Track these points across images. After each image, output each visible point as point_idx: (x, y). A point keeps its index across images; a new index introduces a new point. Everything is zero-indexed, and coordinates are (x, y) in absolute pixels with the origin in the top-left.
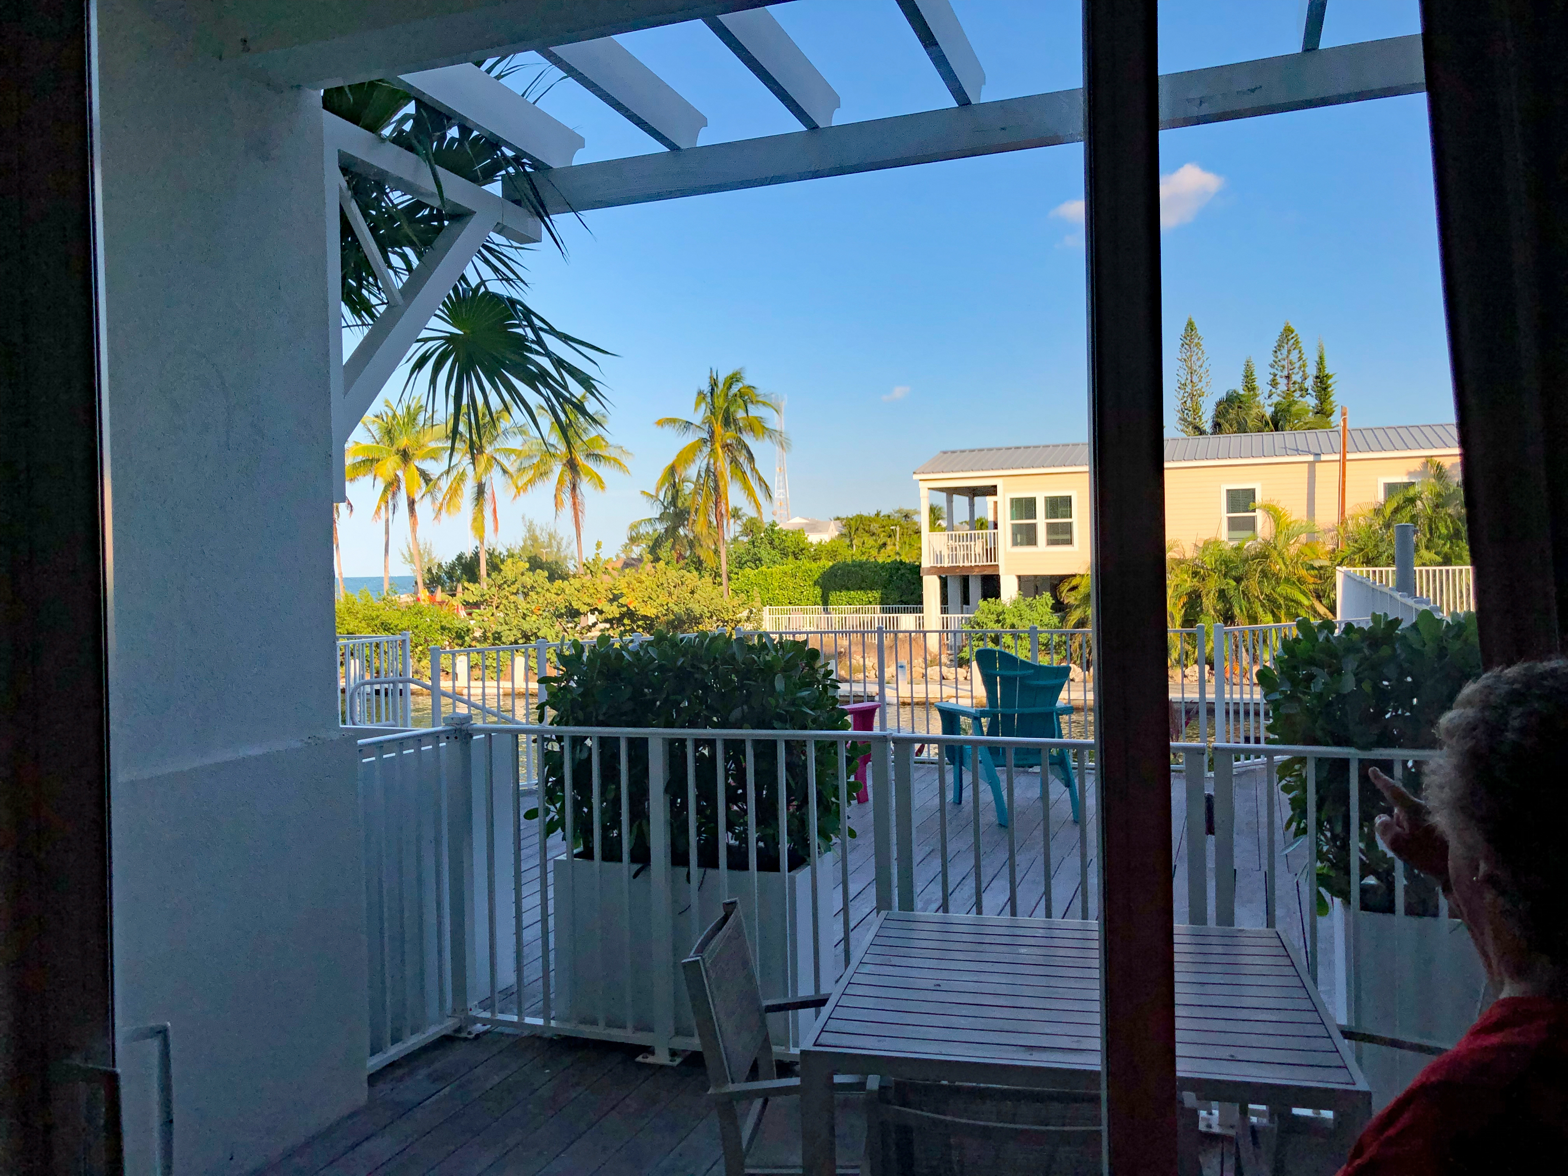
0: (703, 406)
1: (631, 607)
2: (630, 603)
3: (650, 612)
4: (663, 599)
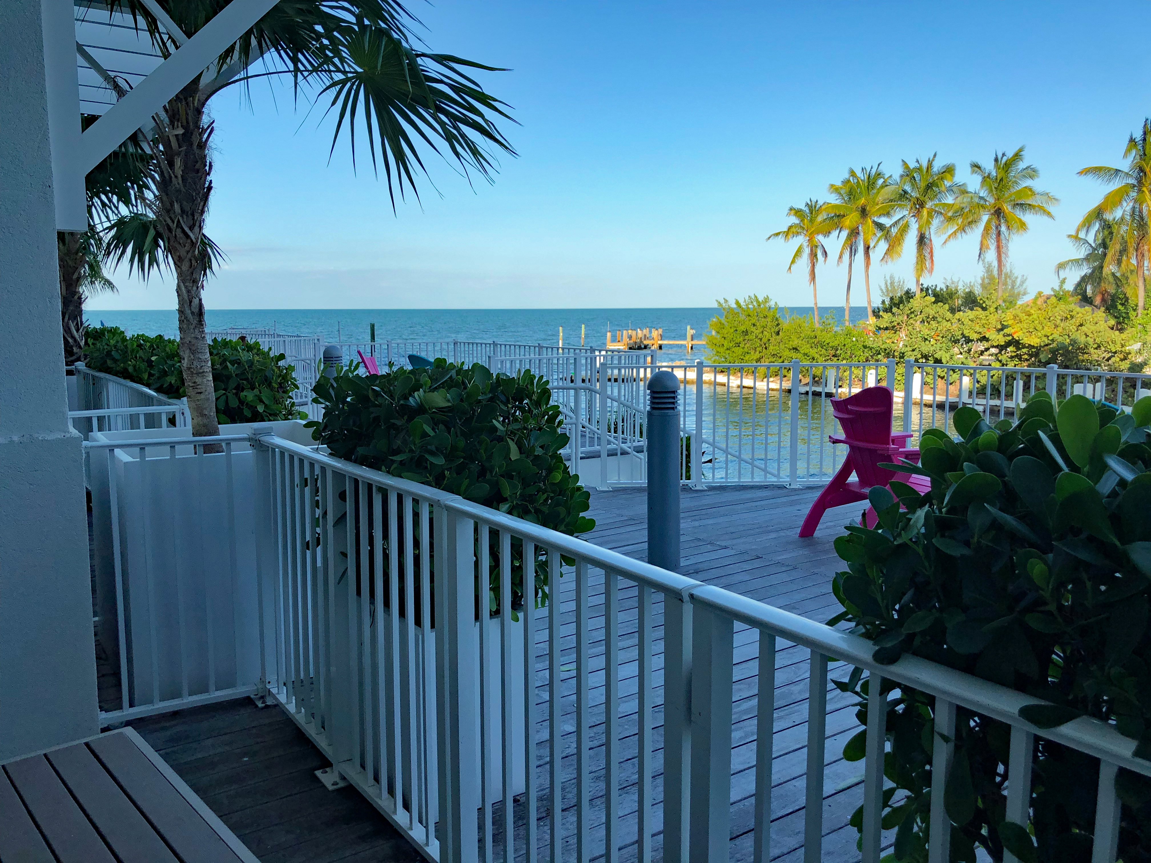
0: (1134, 152)
1: (1015, 336)
2: (1015, 333)
3: (1034, 341)
4: (1047, 331)
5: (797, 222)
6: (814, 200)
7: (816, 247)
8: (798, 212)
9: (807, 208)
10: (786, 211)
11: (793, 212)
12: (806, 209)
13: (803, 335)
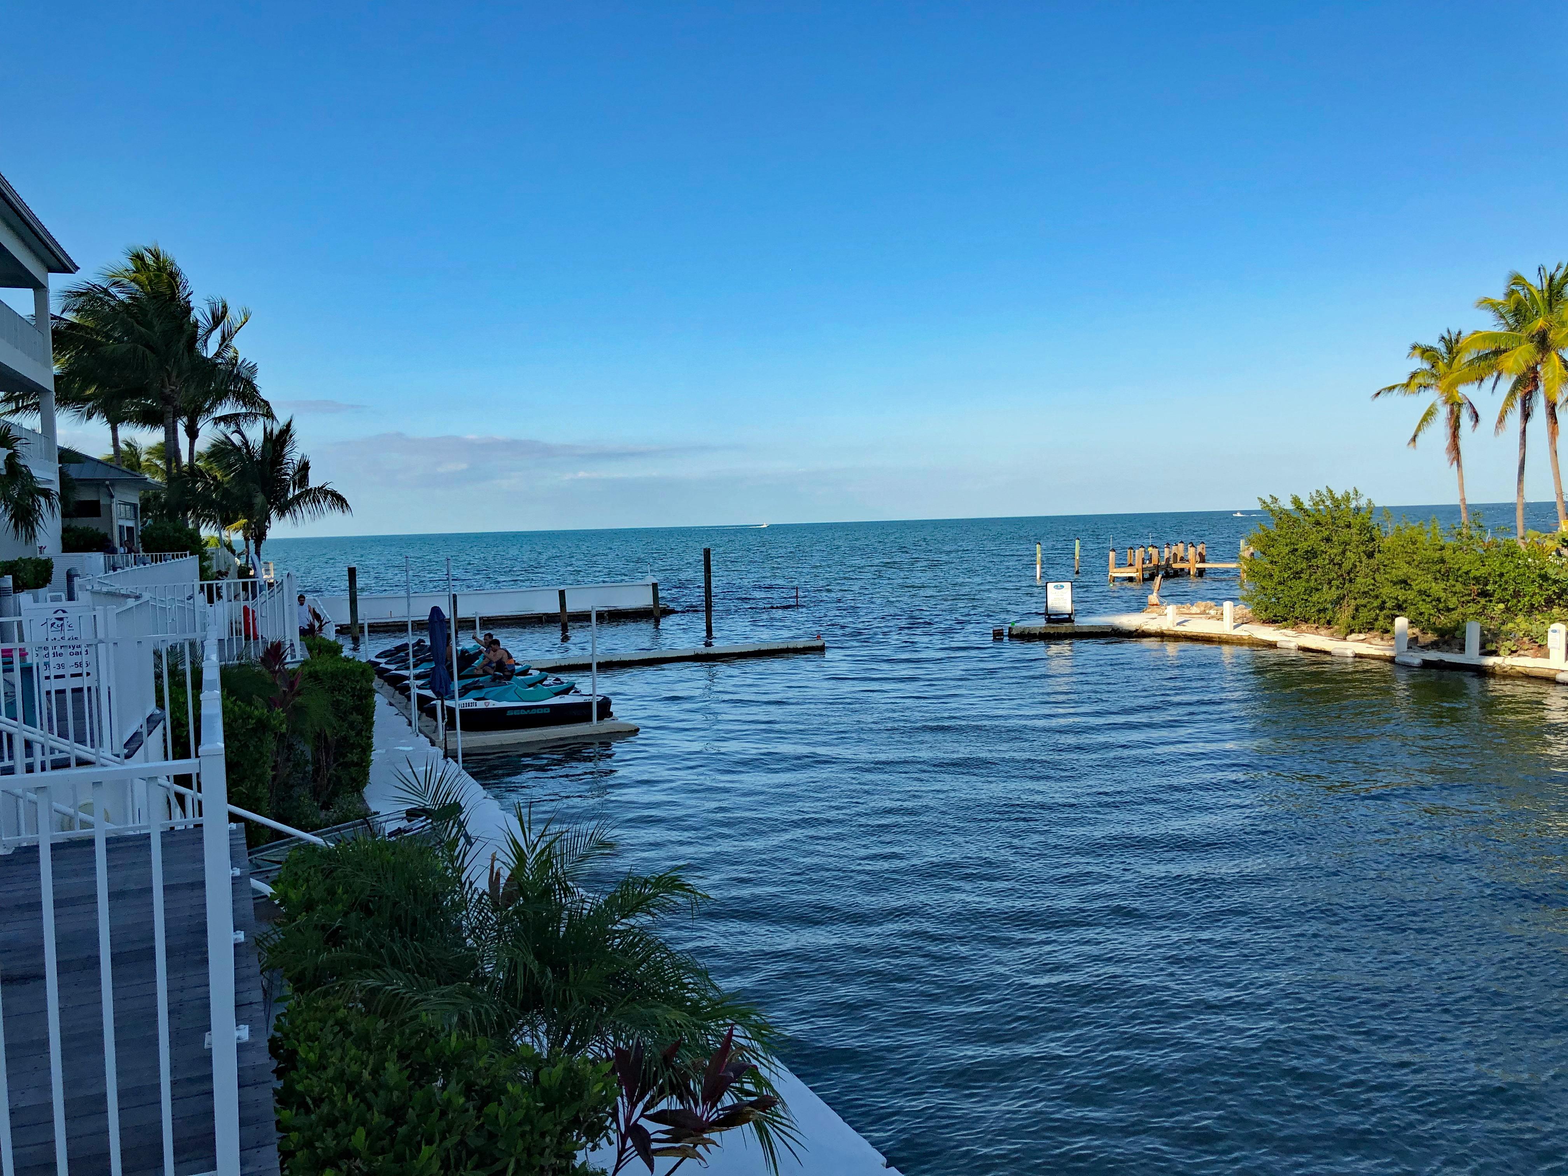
5: (1426, 366)
6: (1454, 331)
7: (1460, 405)
8: (1426, 352)
9: (1442, 343)
10: (1408, 350)
11: (1418, 352)
12: (1441, 347)
13: (1417, 558)
